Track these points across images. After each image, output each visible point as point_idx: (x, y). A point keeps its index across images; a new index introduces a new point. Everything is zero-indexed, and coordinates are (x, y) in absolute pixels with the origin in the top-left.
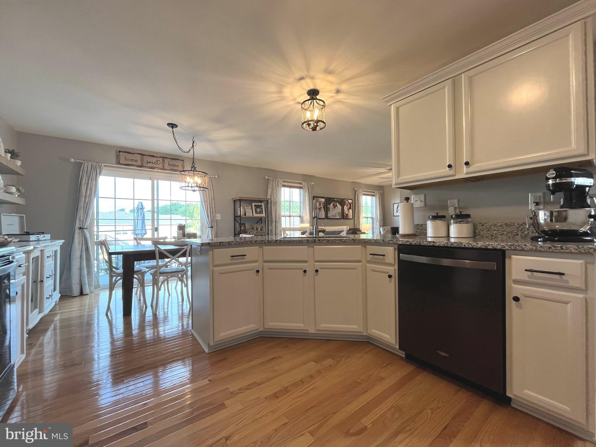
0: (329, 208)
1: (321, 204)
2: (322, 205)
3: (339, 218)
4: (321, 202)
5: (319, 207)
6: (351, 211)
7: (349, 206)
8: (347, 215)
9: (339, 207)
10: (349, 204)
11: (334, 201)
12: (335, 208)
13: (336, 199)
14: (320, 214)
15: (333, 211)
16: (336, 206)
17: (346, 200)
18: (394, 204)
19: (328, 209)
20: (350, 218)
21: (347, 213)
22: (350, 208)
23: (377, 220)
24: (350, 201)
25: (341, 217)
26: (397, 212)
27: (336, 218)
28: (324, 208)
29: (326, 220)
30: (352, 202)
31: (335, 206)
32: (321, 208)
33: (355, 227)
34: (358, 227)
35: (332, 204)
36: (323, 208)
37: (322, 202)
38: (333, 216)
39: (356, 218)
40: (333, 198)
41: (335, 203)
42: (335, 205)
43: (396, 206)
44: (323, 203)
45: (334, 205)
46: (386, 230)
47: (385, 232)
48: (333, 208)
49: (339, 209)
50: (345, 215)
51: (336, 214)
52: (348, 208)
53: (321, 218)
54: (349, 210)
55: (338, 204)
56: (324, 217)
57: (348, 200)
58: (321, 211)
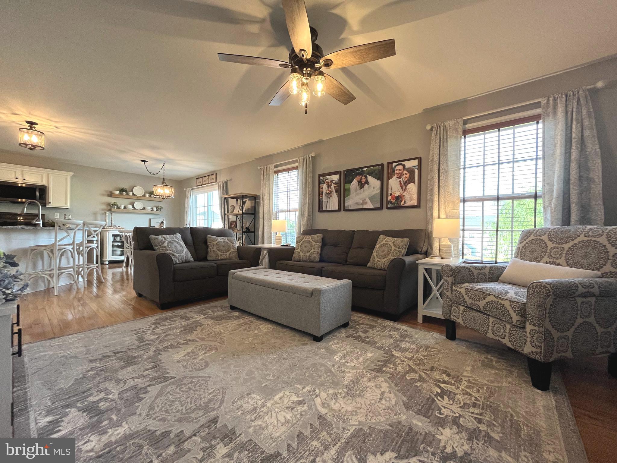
0: (349, 190)
1: (331, 185)
2: (332, 187)
4: (331, 181)
5: (328, 192)
6: (413, 188)
7: (408, 175)
8: (398, 198)
9: (374, 183)
10: (405, 172)
11: (362, 173)
13: (365, 169)
14: (328, 204)
15: (357, 195)
16: (367, 182)
17: (398, 163)
19: (346, 193)
20: (408, 204)
21: (397, 194)
22: (411, 180)
25: (378, 205)
27: (365, 207)
28: (338, 191)
29: (342, 212)
30: (420, 165)
31: (363, 184)
32: (331, 192)
35: (355, 182)
36: (336, 192)
37: (334, 182)
38: (357, 204)
41: (363, 177)
42: (364, 181)
45: (359, 182)
48: (358, 188)
49: (374, 188)
50: (391, 200)
51: (365, 200)
52: (402, 183)
53: (331, 209)
54: (406, 186)
55: (370, 178)
56: (337, 208)
57: (403, 163)
58: (331, 198)
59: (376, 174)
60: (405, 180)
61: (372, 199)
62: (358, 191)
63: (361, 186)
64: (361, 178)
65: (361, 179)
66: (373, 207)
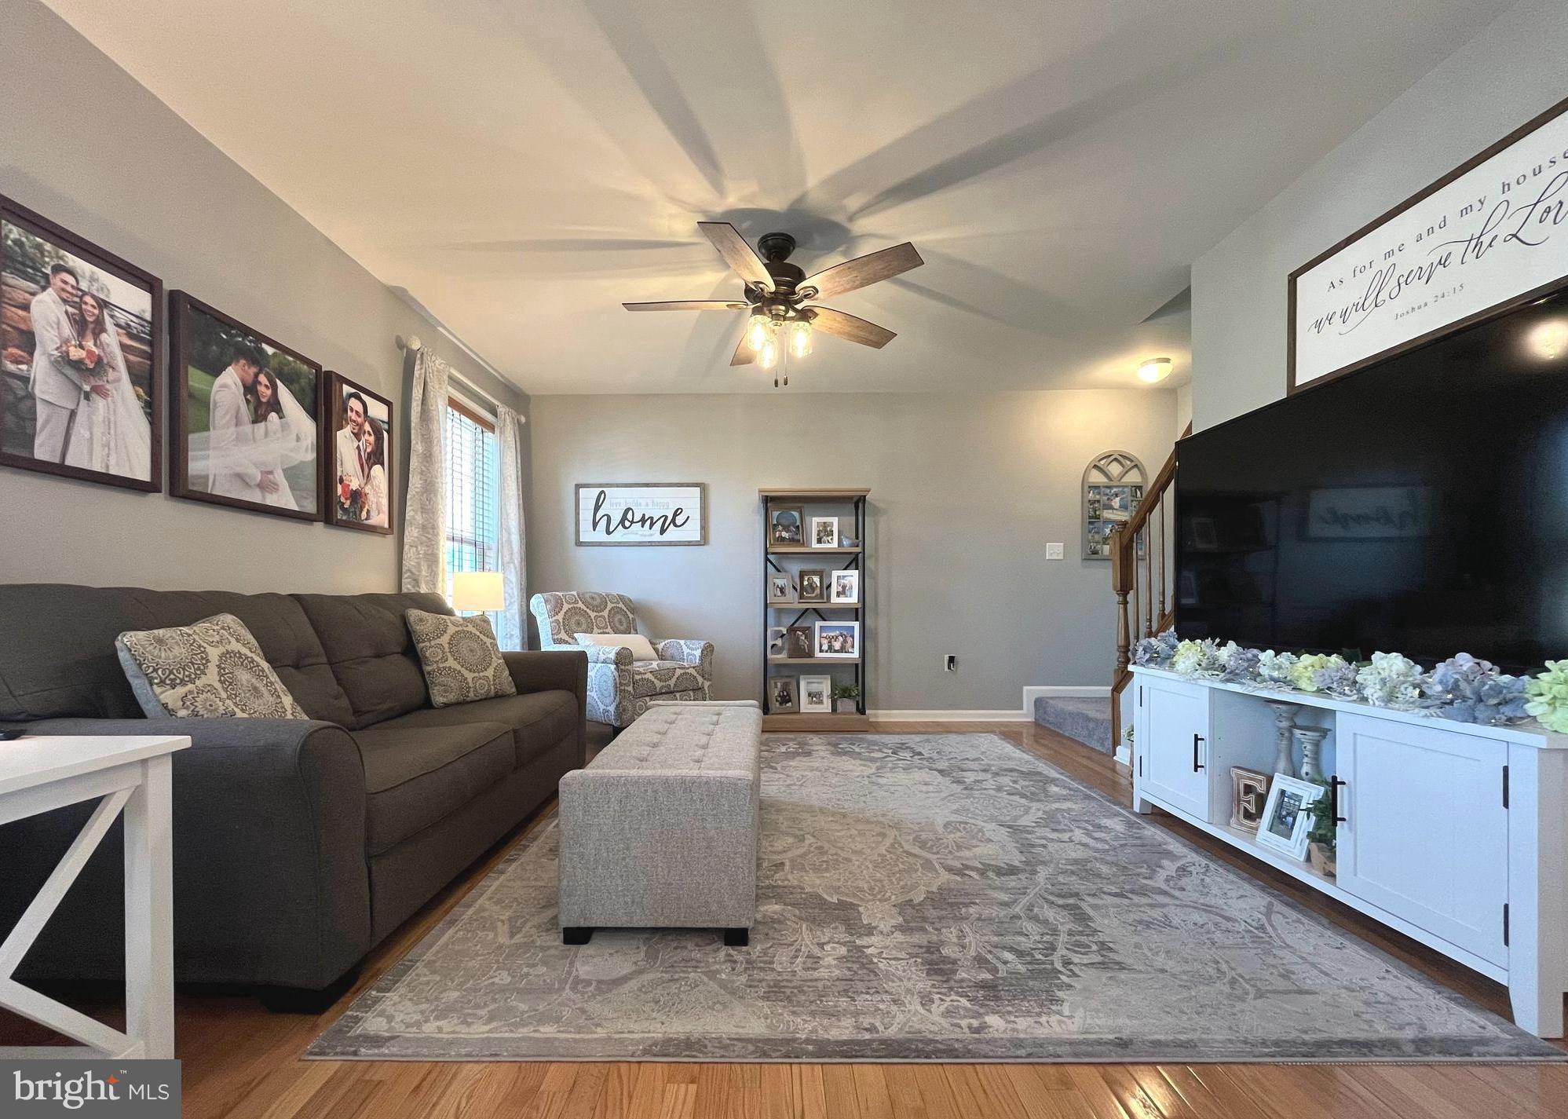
0: (204, 403)
1: (100, 330)
2: (112, 338)
3: (293, 506)
4: (103, 304)
5: (76, 353)
6: (379, 473)
7: (372, 439)
8: (357, 496)
9: (295, 418)
10: (367, 427)
11: (256, 358)
12: (259, 417)
13: (270, 350)
14: (81, 430)
15: (240, 439)
16: (275, 406)
17: (353, 391)
18: (578, 487)
19: (191, 412)
20: (371, 520)
21: (352, 485)
22: (375, 455)
23: (507, 559)
24: (378, 411)
25: (312, 506)
26: (595, 525)
27: (271, 500)
28: (143, 379)
29: (159, 503)
30: (390, 422)
31: (262, 409)
32: (99, 366)
33: (408, 587)
34: (424, 589)
35: (231, 380)
36: (136, 380)
37: (122, 318)
38: (242, 479)
39: (411, 533)
40: (246, 331)
41: (262, 378)
42: (265, 392)
43: (588, 497)
44: (126, 328)
45: (250, 389)
46: (566, 607)
47: (560, 617)
48: (245, 412)
49: (298, 439)
50: (343, 500)
51: (271, 472)
52: (362, 454)
53: (97, 467)
54: (370, 469)
55: (285, 396)
56: (142, 471)
57: (364, 397)
58: (100, 403)
59: (303, 390)
60: (369, 450)
61: (292, 474)
62: (247, 428)
63: (256, 411)
64: (256, 375)
65: (256, 382)
66: (296, 508)
